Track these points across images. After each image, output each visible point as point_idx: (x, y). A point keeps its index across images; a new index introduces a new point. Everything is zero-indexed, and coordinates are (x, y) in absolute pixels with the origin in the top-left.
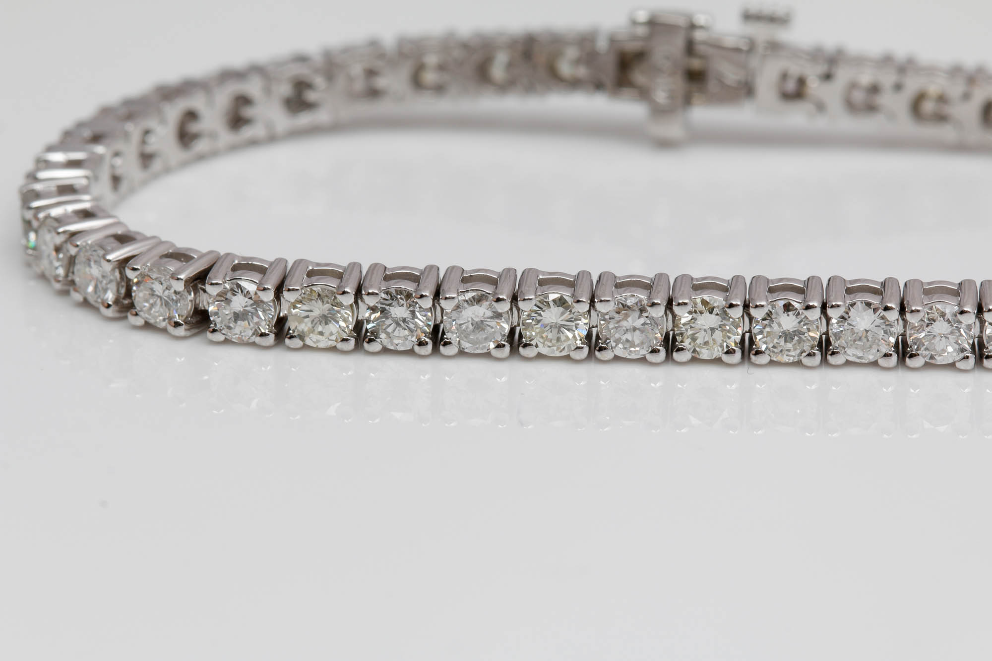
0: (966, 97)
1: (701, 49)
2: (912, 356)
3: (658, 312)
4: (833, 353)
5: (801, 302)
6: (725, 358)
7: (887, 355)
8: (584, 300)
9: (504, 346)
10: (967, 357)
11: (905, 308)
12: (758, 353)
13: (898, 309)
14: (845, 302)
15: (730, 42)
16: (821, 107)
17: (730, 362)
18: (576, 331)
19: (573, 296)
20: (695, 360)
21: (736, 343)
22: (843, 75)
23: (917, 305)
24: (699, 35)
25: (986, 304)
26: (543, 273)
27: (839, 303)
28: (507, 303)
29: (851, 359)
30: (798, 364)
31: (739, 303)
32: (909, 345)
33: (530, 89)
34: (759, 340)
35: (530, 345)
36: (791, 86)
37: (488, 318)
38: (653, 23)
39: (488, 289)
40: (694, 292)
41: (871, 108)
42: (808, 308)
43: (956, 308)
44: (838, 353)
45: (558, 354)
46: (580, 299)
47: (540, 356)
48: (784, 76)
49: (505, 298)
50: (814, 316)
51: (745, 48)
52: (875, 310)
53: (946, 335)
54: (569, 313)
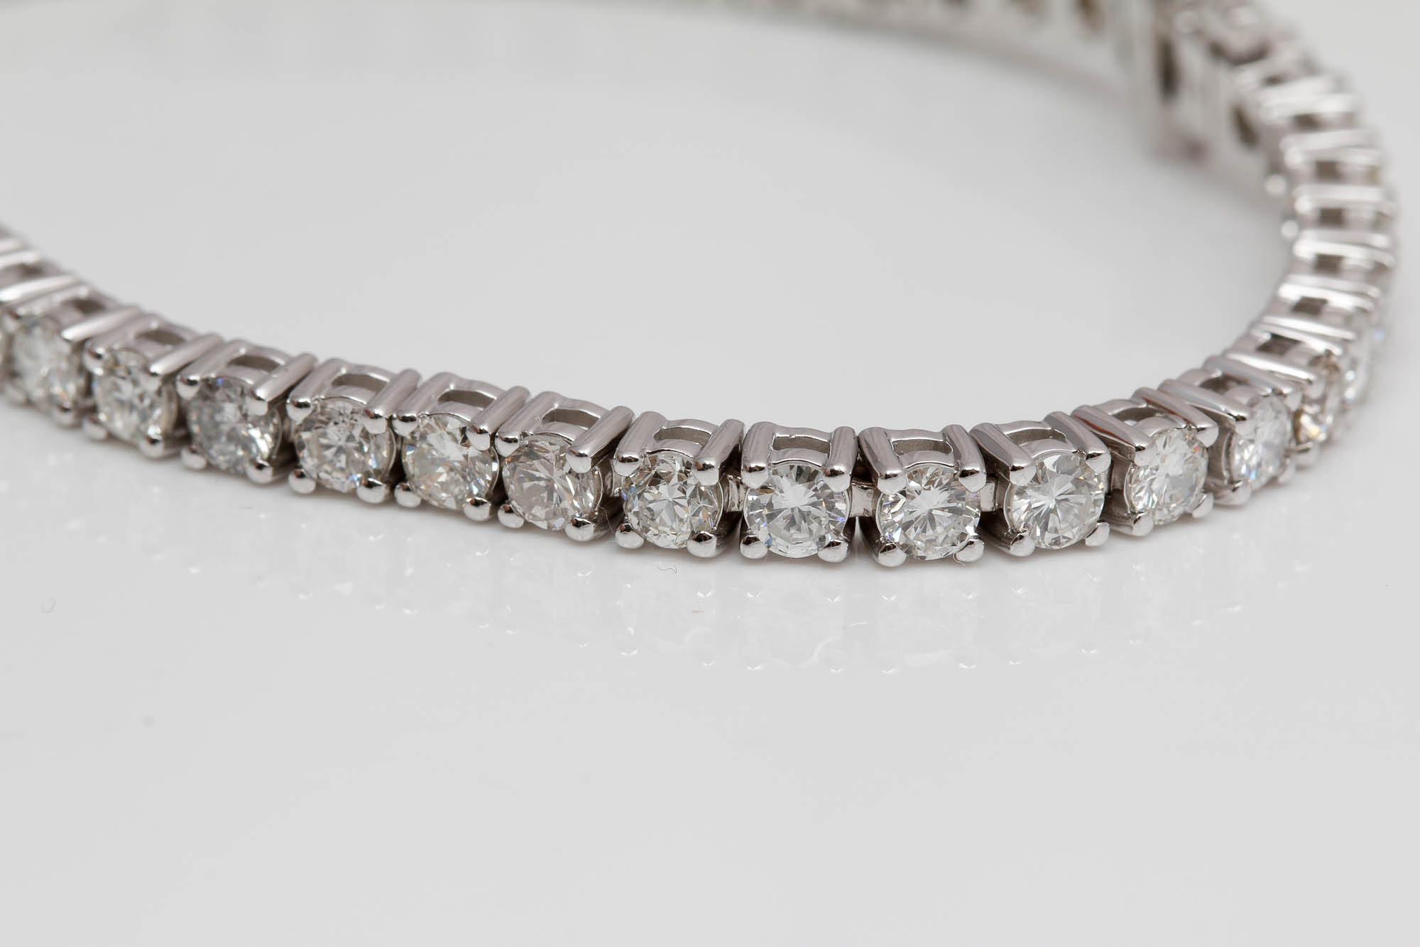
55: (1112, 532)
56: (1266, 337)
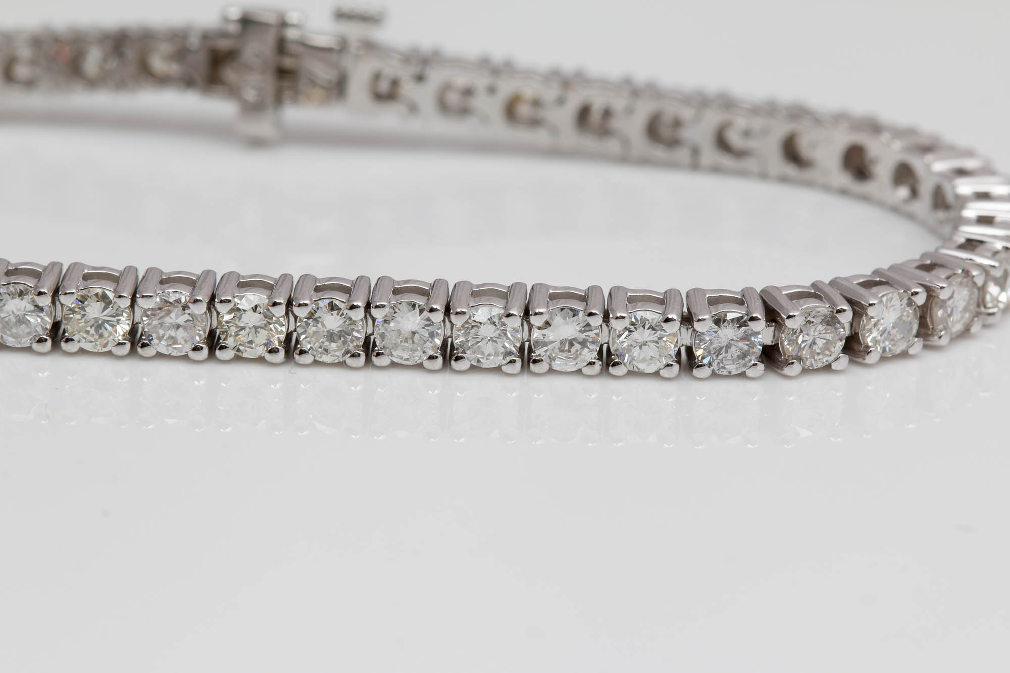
0: (561, 101)
1: (293, 48)
2: (458, 359)
3: (200, 309)
4: (378, 355)
5: (345, 301)
6: (268, 357)
7: (431, 358)
8: (125, 296)
9: (46, 340)
10: (514, 361)
11: (450, 310)
12: (302, 352)
13: (443, 310)
14: (389, 302)
15: (322, 41)
16: (413, 108)
17: (274, 361)
18: (118, 325)
19: (115, 291)
20: (238, 358)
21: (280, 342)
22: (436, 77)
23: (462, 308)
24: (291, 34)
25: (533, 308)
26: (89, 267)
27: (384, 303)
28: (47, 297)
29: (395, 360)
30: (342, 364)
31: (282, 302)
32: (456, 347)
33: (121, 85)
34: (303, 339)
35: (72, 340)
36: (384, 86)
37: (29, 312)
38: (247, 22)
39: (30, 282)
40: (238, 289)
41: (464, 111)
42: (353, 307)
43: (502, 312)
44: (382, 354)
45: (100, 349)
46: (123, 295)
47: (82, 352)
48: (377, 77)
49: (46, 292)
50: (358, 316)
51: (336, 47)
52: (421, 311)
53: (494, 339)
54: (111, 308)
55: (851, 361)
56: (962, 240)
